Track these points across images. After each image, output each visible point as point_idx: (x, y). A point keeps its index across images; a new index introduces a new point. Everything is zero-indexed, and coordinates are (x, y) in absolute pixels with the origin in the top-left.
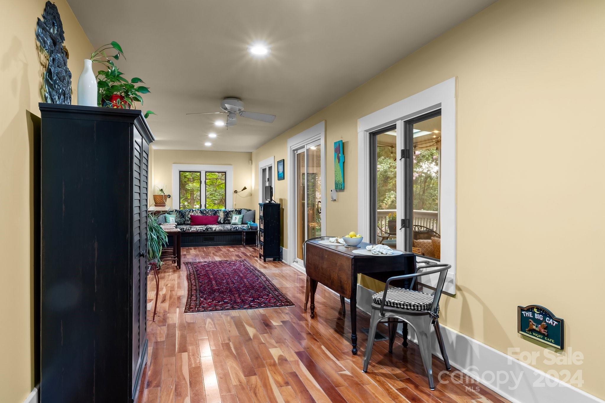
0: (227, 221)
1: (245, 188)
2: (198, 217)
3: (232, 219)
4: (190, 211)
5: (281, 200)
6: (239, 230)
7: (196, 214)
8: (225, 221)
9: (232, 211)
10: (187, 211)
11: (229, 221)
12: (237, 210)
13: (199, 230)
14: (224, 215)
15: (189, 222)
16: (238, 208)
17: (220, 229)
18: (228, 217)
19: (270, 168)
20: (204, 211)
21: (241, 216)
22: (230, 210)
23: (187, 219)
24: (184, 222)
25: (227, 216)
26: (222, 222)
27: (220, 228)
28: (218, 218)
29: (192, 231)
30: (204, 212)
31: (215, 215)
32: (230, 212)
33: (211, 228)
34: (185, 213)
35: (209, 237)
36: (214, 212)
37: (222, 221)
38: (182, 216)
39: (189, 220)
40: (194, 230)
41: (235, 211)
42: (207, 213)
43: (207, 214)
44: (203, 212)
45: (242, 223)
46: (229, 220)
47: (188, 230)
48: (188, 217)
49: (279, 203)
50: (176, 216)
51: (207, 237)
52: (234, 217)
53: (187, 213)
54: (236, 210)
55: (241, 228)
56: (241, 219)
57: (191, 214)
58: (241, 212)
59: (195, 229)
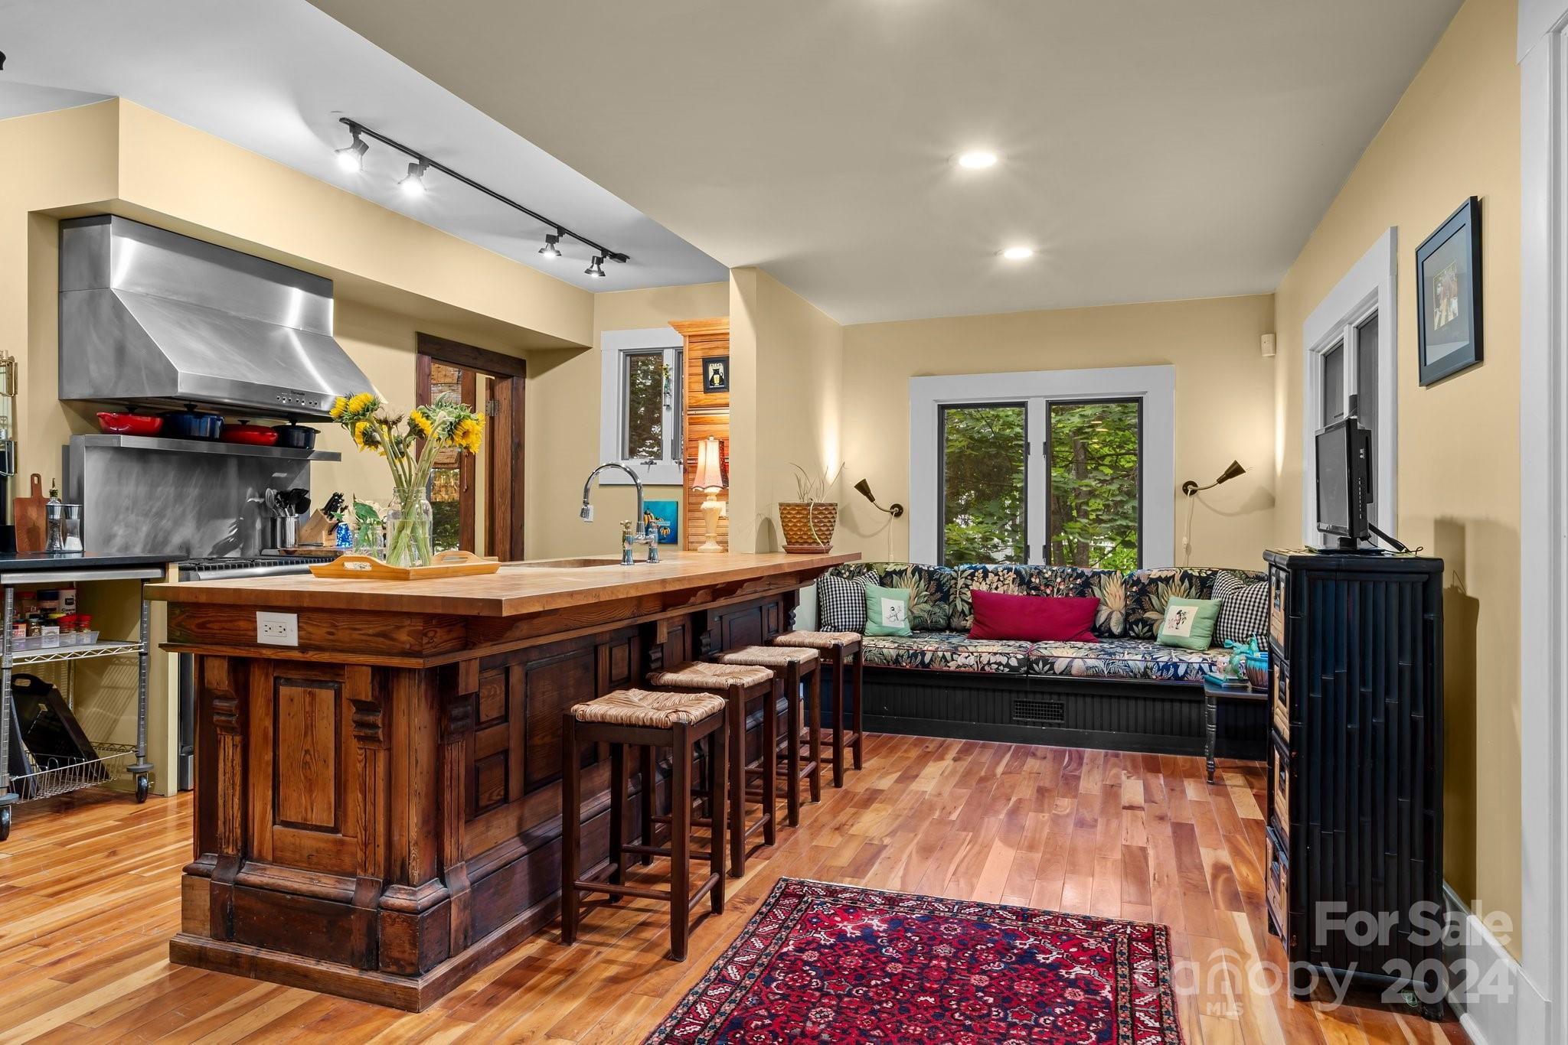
0: (1140, 625)
1: (1235, 470)
2: (1005, 599)
3: (1163, 620)
4: (972, 575)
5: (1450, 529)
6: (1191, 677)
7: (997, 588)
8: (1131, 624)
9: (1167, 580)
10: (963, 571)
11: (1151, 626)
12: (1190, 577)
13: (989, 664)
14: (1126, 597)
15: (969, 623)
16: (1199, 563)
17: (1088, 668)
18: (1146, 606)
19: (1367, 330)
20: (1031, 575)
21: (1209, 606)
22: (1155, 574)
23: (959, 608)
24: (949, 618)
25: (1138, 601)
26: (1116, 629)
27: (1090, 662)
28: (1096, 612)
29: (959, 666)
30: (1035, 580)
31: (1082, 594)
32: (1154, 581)
33: (1045, 660)
34: (953, 582)
35: (1039, 698)
36: (1078, 581)
37: (1117, 624)
38: (939, 595)
39: (967, 612)
40: (966, 662)
41: (1182, 580)
42: (1047, 586)
43: (1048, 591)
44: (1030, 582)
45: (1215, 643)
46: (1149, 624)
47: (943, 663)
48: (963, 600)
49: (1428, 552)
50: (914, 592)
51: (1030, 698)
52: (1172, 611)
53: (961, 582)
54: (1186, 576)
55: (1201, 669)
56: (1210, 623)
57: (975, 586)
58: (1211, 587)
59: (972, 660)
